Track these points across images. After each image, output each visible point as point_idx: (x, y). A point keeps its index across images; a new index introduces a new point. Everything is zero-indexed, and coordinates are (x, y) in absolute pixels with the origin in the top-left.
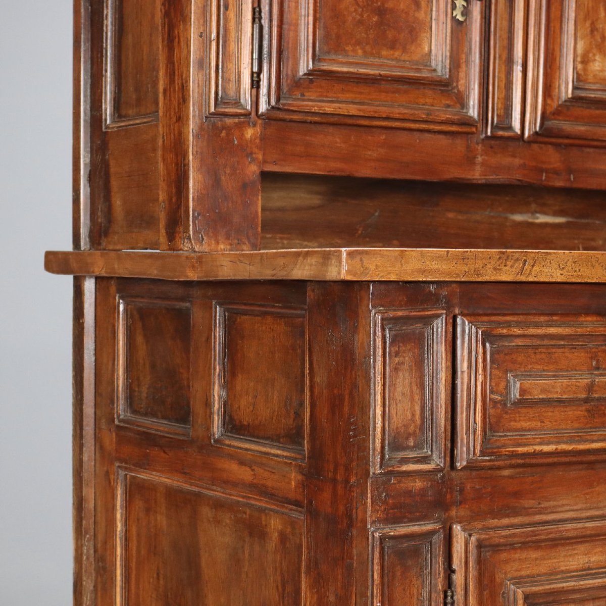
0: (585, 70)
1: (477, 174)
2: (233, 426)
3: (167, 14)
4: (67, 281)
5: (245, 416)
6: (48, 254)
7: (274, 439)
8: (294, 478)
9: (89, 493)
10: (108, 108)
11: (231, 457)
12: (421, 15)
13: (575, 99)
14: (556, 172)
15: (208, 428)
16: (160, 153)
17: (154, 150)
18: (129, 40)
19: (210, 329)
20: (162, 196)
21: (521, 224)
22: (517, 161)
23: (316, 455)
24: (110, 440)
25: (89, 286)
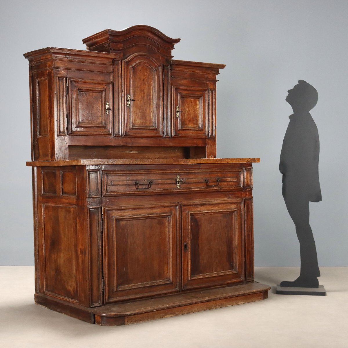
0: (135, 122)
1: (112, 144)
2: (64, 193)
3: (50, 116)
4: (30, 168)
5: (66, 191)
6: (27, 162)
7: (72, 194)
8: (75, 200)
9: (36, 210)
10: (38, 133)
11: (64, 198)
12: (100, 114)
13: (133, 129)
14: (129, 143)
15: (60, 193)
16: (49, 142)
17: (48, 142)
18: (42, 120)
19: (59, 175)
20: (50, 151)
21: (127, 153)
22: (121, 141)
23: (78, 196)
24: (40, 199)
25: (35, 168)
